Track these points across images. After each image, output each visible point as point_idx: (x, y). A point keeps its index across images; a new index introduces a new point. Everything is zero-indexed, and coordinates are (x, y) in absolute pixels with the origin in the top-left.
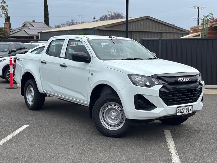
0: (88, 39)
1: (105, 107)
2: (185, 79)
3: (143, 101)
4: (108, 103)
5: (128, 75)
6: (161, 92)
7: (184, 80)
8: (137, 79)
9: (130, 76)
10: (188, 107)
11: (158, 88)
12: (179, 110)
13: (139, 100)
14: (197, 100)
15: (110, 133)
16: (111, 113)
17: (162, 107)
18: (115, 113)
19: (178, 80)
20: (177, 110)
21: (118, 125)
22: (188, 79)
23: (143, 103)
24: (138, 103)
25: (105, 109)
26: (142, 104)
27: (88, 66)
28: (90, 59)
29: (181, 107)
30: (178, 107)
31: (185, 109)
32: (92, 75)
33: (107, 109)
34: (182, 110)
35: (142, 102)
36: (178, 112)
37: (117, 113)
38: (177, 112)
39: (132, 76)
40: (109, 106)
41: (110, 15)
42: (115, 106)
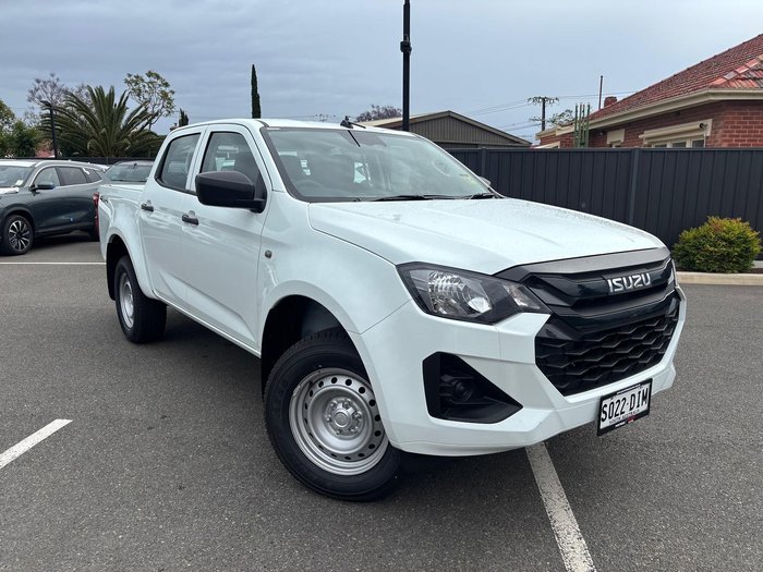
0: (266, 126)
1: (311, 384)
2: (634, 280)
3: (461, 381)
4: (322, 371)
5: (398, 267)
6: (542, 343)
7: (629, 284)
8: (435, 283)
9: (406, 270)
10: (636, 392)
11: (530, 324)
12: (606, 409)
13: (447, 378)
14: (663, 355)
15: (329, 484)
16: (335, 405)
18: (351, 410)
19: (610, 284)
20: (600, 409)
21: (361, 456)
22: (641, 282)
23: (462, 388)
24: (443, 389)
25: (311, 394)
26: (458, 395)
27: (257, 224)
28: (264, 196)
29: (615, 394)
30: (603, 398)
31: (628, 401)
32: (268, 255)
33: (318, 391)
34: (616, 406)
35: (460, 386)
36: (603, 416)
37: (357, 407)
38: (600, 415)
39: (415, 274)
40: (328, 383)
41: (375, 112)
42: (349, 383)
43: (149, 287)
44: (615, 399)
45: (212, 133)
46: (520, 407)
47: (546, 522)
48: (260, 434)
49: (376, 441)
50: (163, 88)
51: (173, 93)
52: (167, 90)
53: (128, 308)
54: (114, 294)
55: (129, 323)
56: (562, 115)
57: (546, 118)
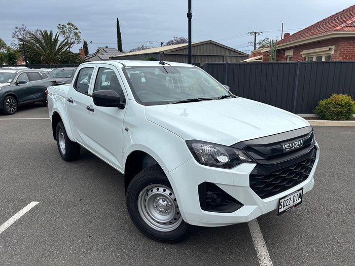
0: (124, 66)
1: (148, 191)
2: (295, 144)
3: (215, 194)
4: (152, 185)
5: (186, 141)
6: (252, 176)
7: (293, 146)
8: (203, 148)
9: (190, 143)
10: (295, 194)
11: (247, 169)
12: (282, 204)
13: (209, 193)
14: (308, 176)
16: (158, 200)
17: (254, 203)
18: (166, 203)
19: (284, 148)
20: (279, 204)
21: (170, 223)
22: (299, 145)
23: (216, 197)
24: (207, 198)
25: (148, 195)
26: (214, 200)
27: (122, 114)
28: (124, 101)
29: (286, 196)
30: (281, 199)
31: (292, 199)
32: (127, 130)
33: (151, 194)
34: (286, 202)
35: (215, 196)
36: (280, 207)
37: (168, 201)
38: (279, 206)
39: (194, 145)
40: (155, 190)
41: (175, 40)
42: (164, 191)
43: (72, 137)
44: (286, 199)
45: (99, 68)
46: (243, 205)
47: (254, 253)
48: (124, 209)
49: (177, 216)
50: (75, 31)
51: (80, 33)
52: (77, 31)
53: (63, 145)
54: (56, 137)
55: (64, 152)
56: (264, 40)
57: (256, 42)
